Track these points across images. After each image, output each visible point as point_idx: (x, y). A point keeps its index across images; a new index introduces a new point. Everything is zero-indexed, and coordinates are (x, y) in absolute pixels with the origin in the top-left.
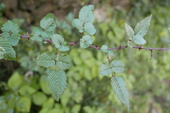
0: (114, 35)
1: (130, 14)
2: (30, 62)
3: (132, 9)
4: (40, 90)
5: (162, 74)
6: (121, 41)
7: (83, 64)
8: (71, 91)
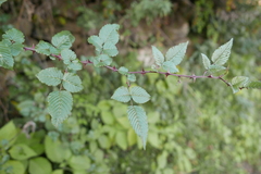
0: (167, 86)
1: (192, 59)
2: (34, 109)
3: (195, 54)
4: (44, 155)
5: (239, 154)
6: (177, 97)
7: (116, 122)
8: (93, 162)
